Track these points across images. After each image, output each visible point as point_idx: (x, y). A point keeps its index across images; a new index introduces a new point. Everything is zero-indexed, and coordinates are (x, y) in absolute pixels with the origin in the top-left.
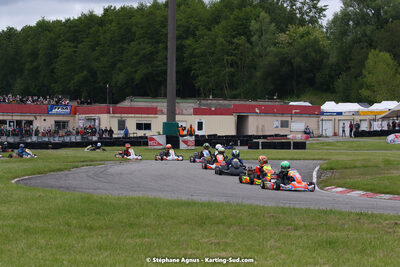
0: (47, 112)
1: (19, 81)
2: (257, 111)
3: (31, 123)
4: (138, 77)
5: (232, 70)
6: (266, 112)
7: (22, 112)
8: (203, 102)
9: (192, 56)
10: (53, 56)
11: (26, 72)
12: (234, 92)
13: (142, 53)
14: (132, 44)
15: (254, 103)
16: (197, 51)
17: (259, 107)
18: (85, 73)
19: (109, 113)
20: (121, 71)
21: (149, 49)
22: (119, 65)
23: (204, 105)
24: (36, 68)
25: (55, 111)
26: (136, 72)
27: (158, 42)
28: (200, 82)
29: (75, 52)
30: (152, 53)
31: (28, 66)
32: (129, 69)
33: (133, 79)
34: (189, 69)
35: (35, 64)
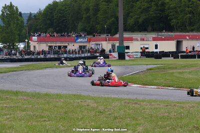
0: (75, 41)
1: (80, 24)
2: (188, 38)
3: (66, 47)
4: (141, 20)
5: (190, 16)
6: (193, 38)
7: (61, 41)
8: (160, 34)
9: (169, 8)
10: (97, 10)
11: (84, 19)
12: (192, 28)
13: (143, 7)
14: (138, 2)
15: (184, 34)
16: (171, 6)
17: (189, 36)
18: (113, 19)
19: (106, 41)
20: (132, 17)
21: (146, 5)
22: (131, 14)
23: (161, 35)
24: (89, 17)
25: (79, 40)
26: (139, 18)
27: (151, 1)
28: (173, 22)
29: (108, 8)
30: (148, 7)
31: (84, 16)
32: (136, 16)
33: (138, 22)
34: (168, 16)
35: (88, 15)
